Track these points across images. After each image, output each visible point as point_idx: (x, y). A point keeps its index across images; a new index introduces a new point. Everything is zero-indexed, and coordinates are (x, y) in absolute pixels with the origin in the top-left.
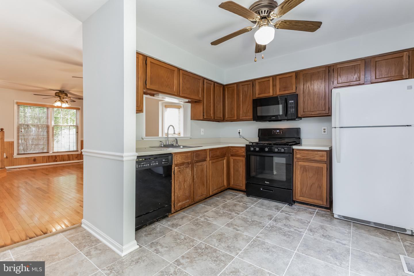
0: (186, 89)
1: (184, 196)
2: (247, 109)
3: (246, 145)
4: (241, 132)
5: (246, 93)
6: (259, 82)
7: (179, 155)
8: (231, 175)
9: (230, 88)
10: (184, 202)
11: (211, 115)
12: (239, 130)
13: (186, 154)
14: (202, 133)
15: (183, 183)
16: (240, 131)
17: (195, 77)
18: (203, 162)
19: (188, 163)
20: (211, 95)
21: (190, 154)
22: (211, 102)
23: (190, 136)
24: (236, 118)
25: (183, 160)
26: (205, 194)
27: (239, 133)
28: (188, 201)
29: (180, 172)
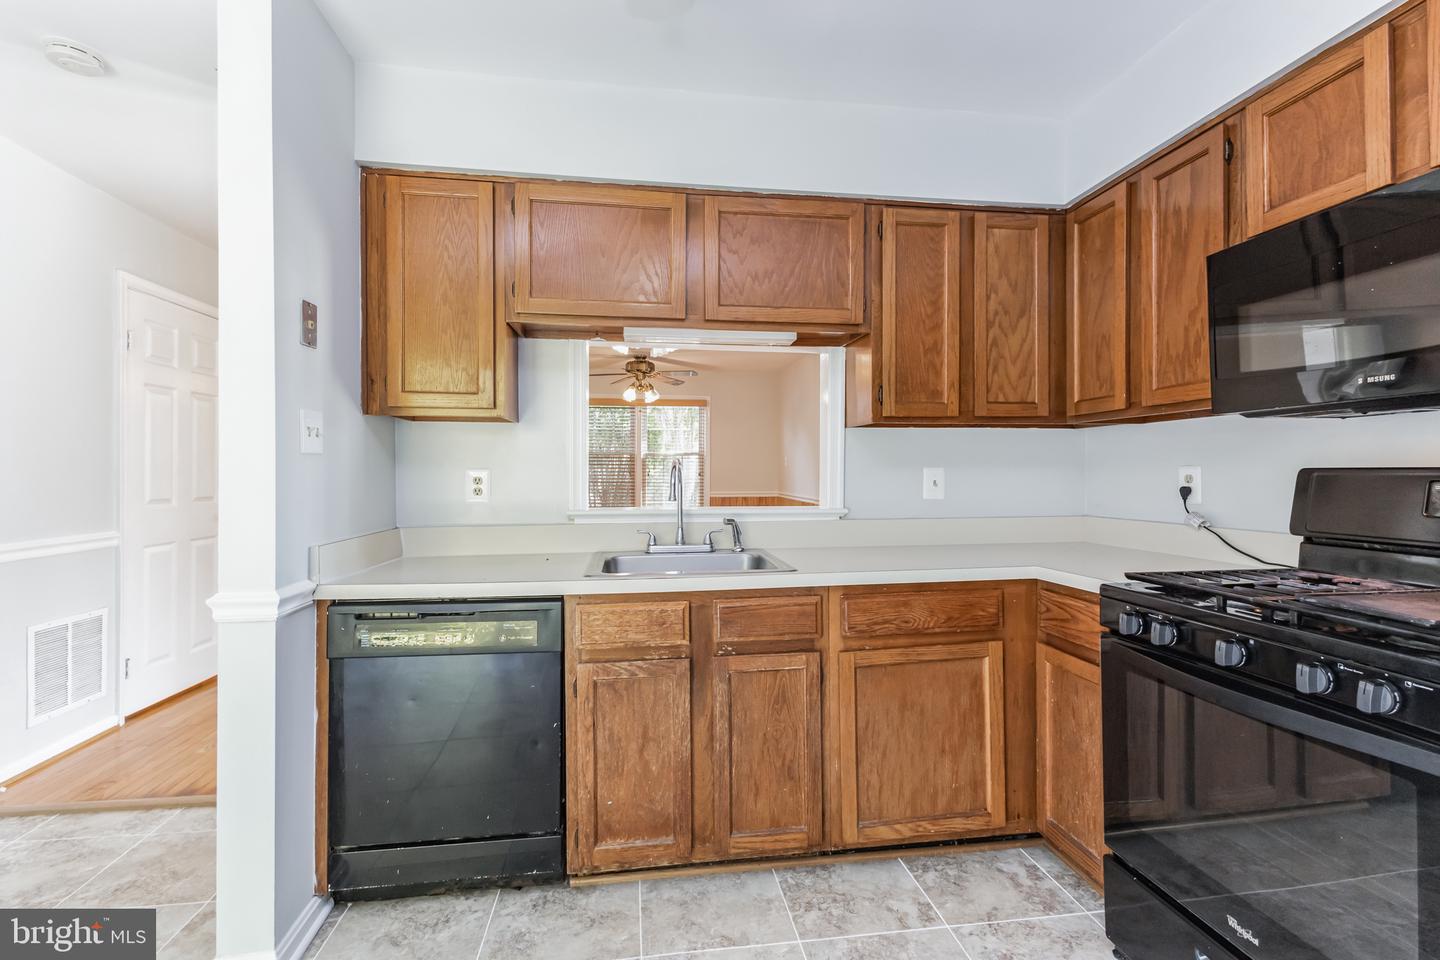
0: (749, 278)
1: (641, 813)
2: (1186, 329)
3: (1104, 588)
4: (1197, 486)
5: (1184, 226)
6: (1271, 114)
7: (607, 607)
8: (1044, 759)
9: (1093, 219)
10: (639, 843)
11: (936, 394)
12: (1183, 473)
13: (656, 607)
14: (928, 492)
15: (634, 746)
16: (1189, 479)
17: (809, 209)
18: (785, 658)
19: (675, 653)
20: (941, 285)
21: (683, 605)
22: (938, 327)
23: (839, 504)
24: (1120, 402)
25: (632, 636)
26: (801, 831)
27: (1185, 492)
28: (670, 840)
29: (616, 691)
